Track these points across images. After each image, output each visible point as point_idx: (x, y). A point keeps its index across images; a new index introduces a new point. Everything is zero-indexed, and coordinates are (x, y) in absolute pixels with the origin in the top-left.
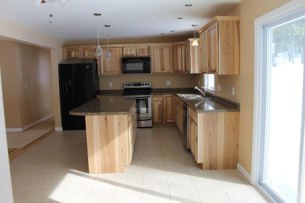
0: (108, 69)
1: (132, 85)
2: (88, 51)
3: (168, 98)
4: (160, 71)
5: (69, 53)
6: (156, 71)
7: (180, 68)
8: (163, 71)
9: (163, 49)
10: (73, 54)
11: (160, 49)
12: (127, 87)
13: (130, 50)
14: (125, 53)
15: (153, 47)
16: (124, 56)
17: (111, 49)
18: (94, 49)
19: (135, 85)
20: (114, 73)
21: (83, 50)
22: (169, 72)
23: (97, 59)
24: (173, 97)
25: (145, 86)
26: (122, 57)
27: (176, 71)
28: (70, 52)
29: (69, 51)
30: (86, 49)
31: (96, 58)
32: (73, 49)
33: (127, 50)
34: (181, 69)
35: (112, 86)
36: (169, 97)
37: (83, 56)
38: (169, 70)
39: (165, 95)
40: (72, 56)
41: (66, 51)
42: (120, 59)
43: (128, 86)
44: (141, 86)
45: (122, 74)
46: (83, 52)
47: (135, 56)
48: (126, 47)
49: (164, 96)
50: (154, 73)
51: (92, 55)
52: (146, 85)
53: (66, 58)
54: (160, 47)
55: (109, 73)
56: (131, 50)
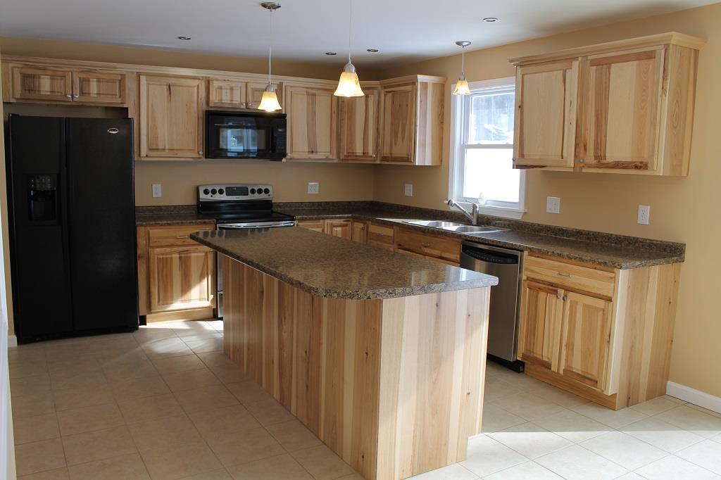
0: (164, 140)
1: (221, 192)
2: (99, 81)
3: (335, 229)
4: (306, 156)
5: (29, 81)
6: (296, 156)
7: (359, 150)
8: (313, 156)
9: (314, 95)
10: (45, 85)
11: (308, 94)
12: (209, 197)
13: (229, 91)
14: (214, 98)
15: (292, 87)
16: (211, 105)
17: (173, 81)
18: (119, 78)
19: (230, 191)
20: (180, 154)
21: (82, 76)
22: (327, 159)
23: (127, 109)
24: (346, 225)
25: (256, 196)
26: (205, 108)
27: (345, 156)
28: (34, 76)
29: (30, 72)
30: (90, 71)
31: (125, 106)
32: (44, 69)
33: (221, 88)
34: (363, 153)
35: (160, 195)
36: (337, 226)
37: (82, 93)
38: (329, 154)
39: (327, 221)
40: (39, 91)
41: (17, 72)
42: (201, 114)
43: (210, 194)
44: (247, 195)
45: (204, 159)
46: (82, 81)
47: (242, 107)
48: (217, 80)
49: (324, 223)
50: (291, 159)
51: (113, 95)
52: (260, 191)
53: (18, 96)
54: (308, 90)
55: (163, 154)
56: (231, 89)
